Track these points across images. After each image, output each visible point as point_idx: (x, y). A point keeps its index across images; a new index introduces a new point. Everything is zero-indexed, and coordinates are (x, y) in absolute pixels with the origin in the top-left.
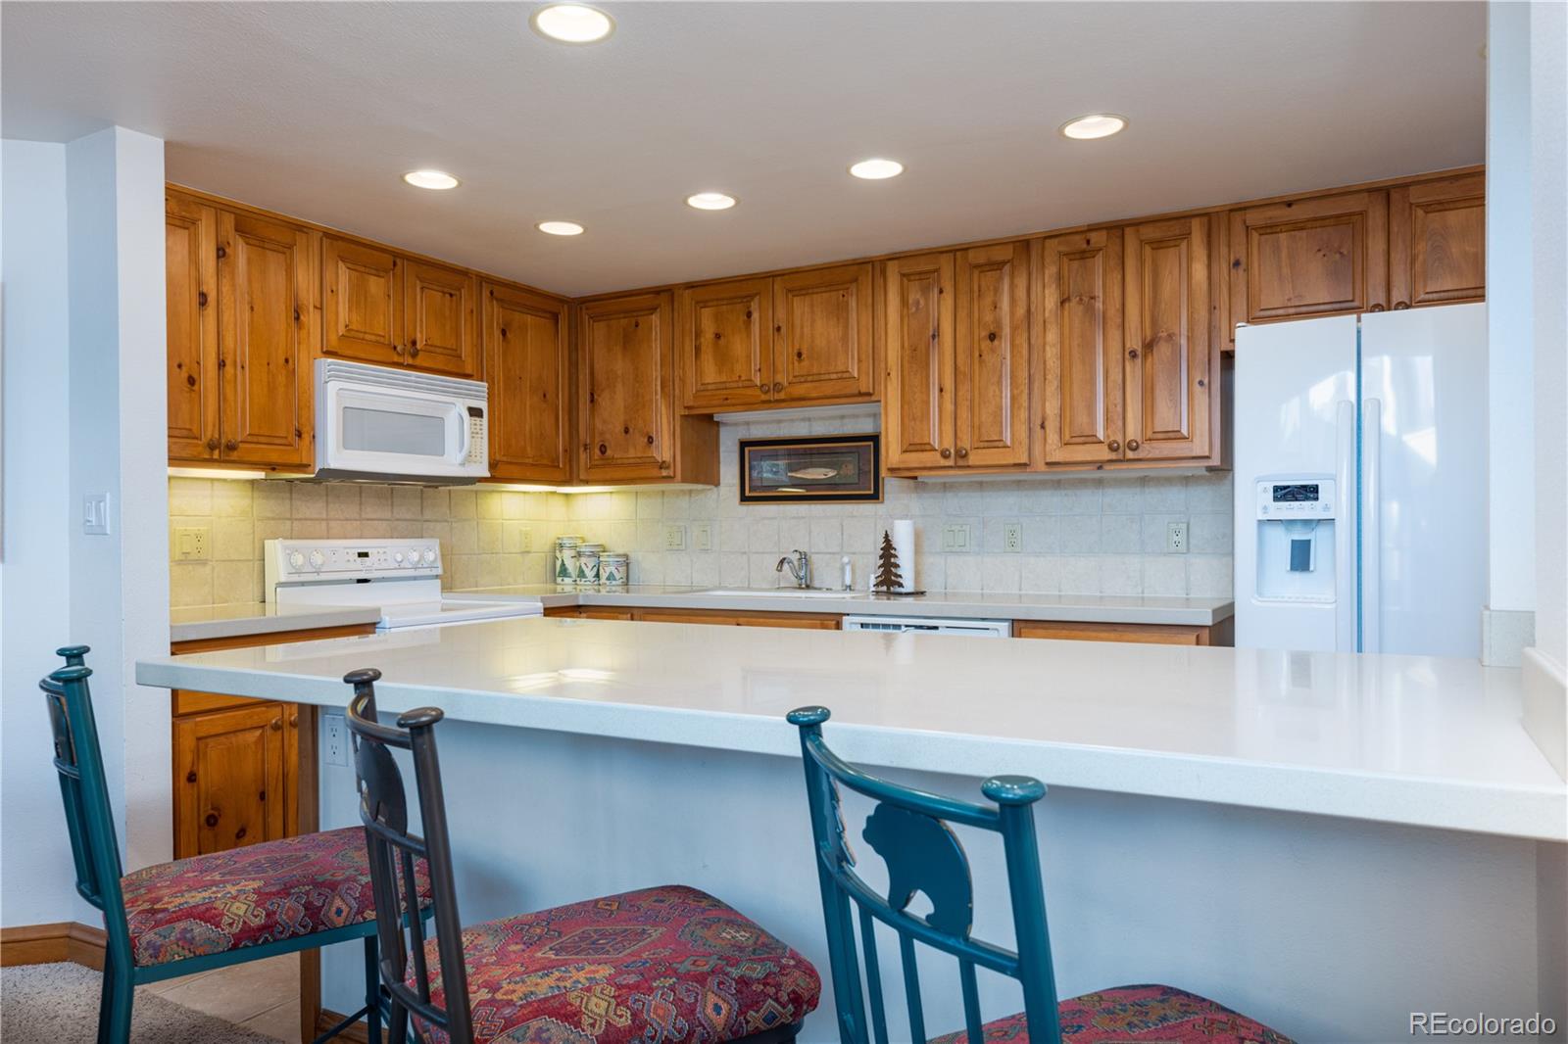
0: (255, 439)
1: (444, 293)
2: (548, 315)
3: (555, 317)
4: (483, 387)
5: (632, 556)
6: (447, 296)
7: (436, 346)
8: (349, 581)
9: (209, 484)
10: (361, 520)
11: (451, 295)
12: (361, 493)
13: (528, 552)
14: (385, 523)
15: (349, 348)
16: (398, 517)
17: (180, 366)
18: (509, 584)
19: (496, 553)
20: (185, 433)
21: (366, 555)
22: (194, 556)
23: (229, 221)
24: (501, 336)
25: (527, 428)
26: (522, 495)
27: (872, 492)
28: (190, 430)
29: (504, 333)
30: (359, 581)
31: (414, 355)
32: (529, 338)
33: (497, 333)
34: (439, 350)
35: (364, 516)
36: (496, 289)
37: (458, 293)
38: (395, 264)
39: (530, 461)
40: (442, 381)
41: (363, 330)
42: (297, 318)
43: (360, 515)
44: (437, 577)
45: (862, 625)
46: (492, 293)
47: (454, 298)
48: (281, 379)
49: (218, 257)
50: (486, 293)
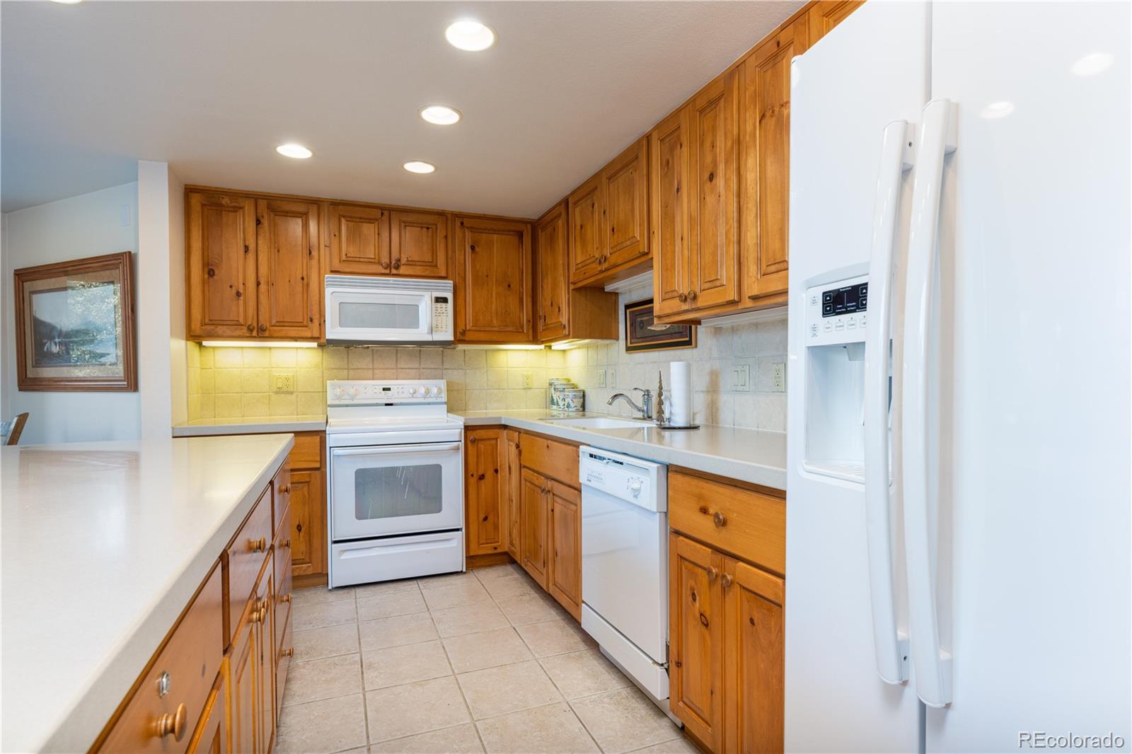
0: (281, 324)
1: (422, 227)
2: (512, 233)
3: (520, 235)
4: (450, 283)
5: (586, 392)
6: (425, 229)
7: (415, 261)
8: (381, 405)
9: (295, 350)
10: (397, 369)
11: (428, 228)
12: (397, 353)
13: (530, 388)
14: (414, 371)
15: (349, 266)
16: (424, 367)
17: (231, 287)
18: (513, 409)
19: (503, 389)
20: (235, 323)
21: (389, 389)
22: (285, 389)
23: (263, 204)
24: (470, 250)
25: (494, 307)
26: (525, 352)
27: (688, 339)
28: (238, 321)
29: (473, 248)
30: (387, 405)
31: (397, 267)
32: (495, 250)
33: (468, 249)
34: (418, 263)
35: (399, 366)
36: (465, 221)
37: (434, 227)
38: (382, 214)
39: (497, 329)
40: (414, 282)
41: (358, 256)
42: (310, 253)
43: (397, 366)
44: (442, 403)
45: (591, 456)
46: (462, 223)
47: (430, 230)
48: (299, 288)
49: (257, 225)
50: (458, 223)
